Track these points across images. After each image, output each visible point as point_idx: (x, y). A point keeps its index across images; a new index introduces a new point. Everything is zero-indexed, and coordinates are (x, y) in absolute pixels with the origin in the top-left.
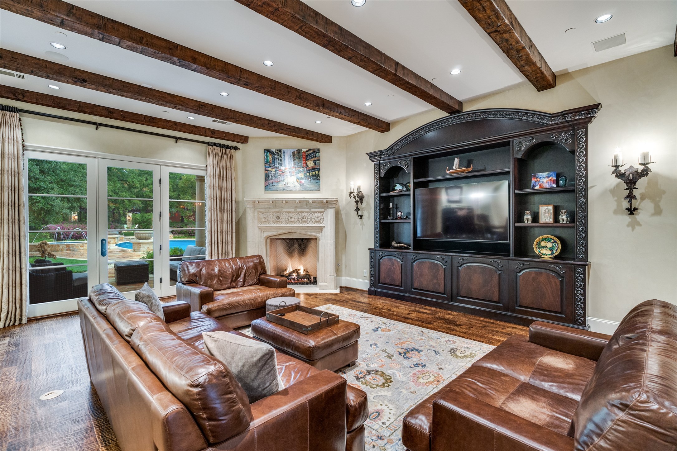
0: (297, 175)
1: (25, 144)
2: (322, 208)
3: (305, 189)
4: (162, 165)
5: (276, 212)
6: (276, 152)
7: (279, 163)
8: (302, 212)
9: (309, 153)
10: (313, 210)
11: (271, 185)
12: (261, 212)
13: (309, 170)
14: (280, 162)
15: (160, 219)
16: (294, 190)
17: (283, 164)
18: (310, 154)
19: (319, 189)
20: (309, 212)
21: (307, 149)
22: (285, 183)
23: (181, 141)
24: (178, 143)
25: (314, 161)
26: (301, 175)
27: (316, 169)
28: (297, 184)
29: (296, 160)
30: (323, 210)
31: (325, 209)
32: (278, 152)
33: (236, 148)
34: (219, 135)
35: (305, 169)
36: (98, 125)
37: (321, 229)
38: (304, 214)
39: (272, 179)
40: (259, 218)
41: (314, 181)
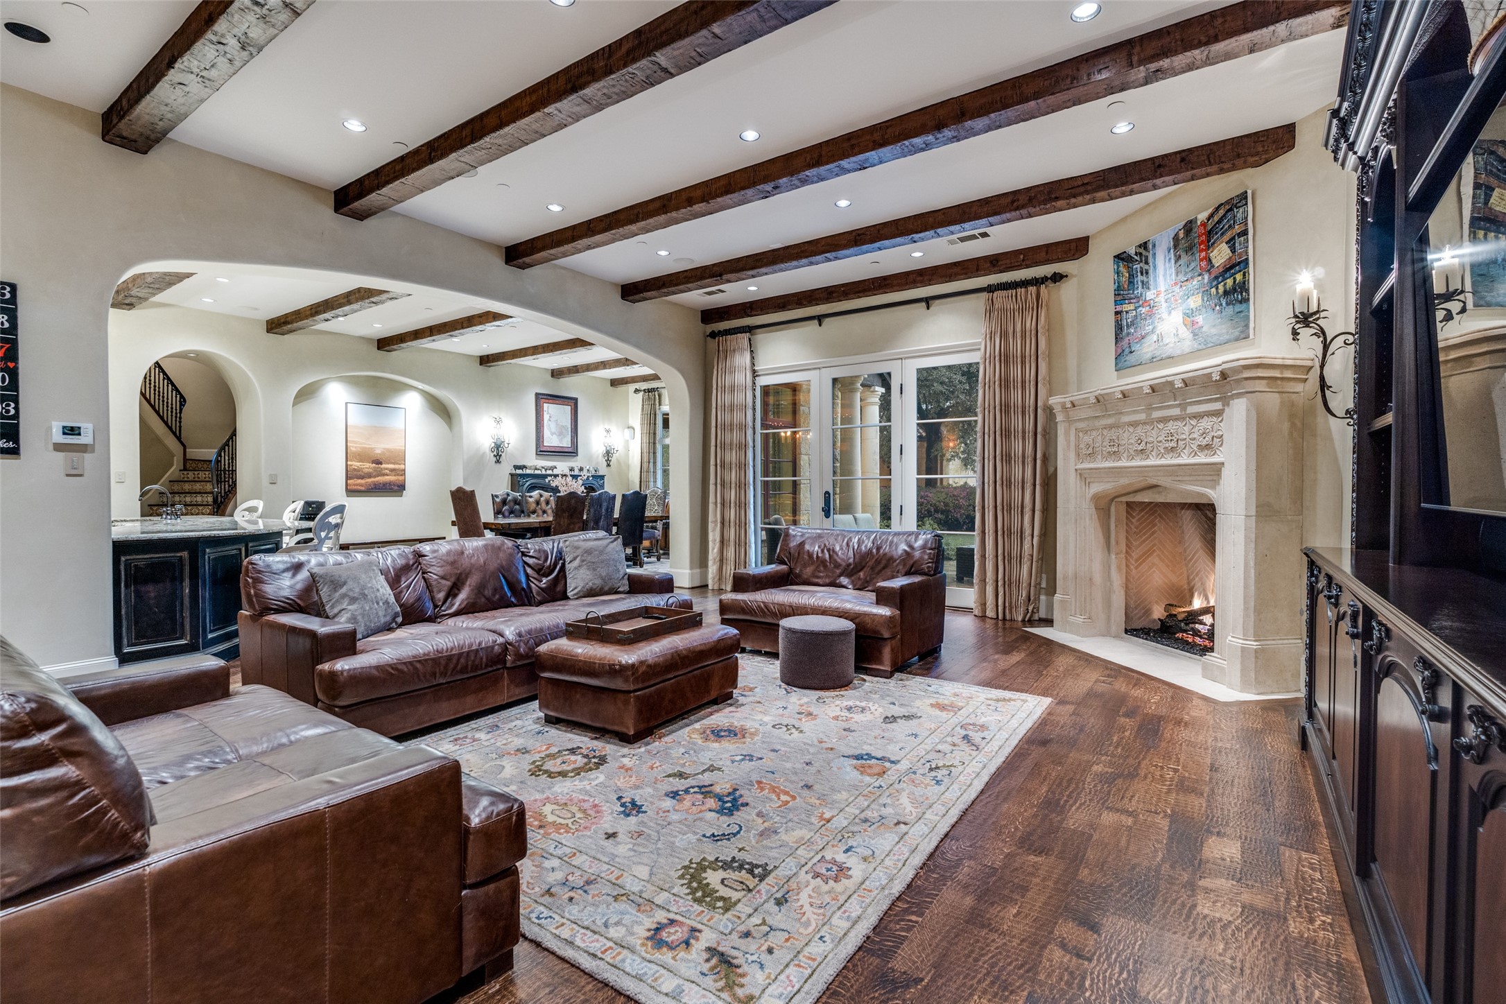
0: (1184, 306)
1: (756, 368)
2: (1216, 400)
3: (1206, 343)
4: (906, 358)
5: (1110, 427)
6: (1136, 254)
7: (1142, 282)
8: (1165, 420)
9: (1216, 218)
10: (1192, 409)
11: (1127, 351)
12: (1081, 430)
13: (1216, 278)
14: (1144, 278)
15: (901, 458)
16: (1178, 352)
17: (1151, 282)
18: (1219, 222)
19: (1244, 336)
20: (1184, 419)
21: (1210, 211)
22: (1155, 338)
23: (937, 302)
24: (931, 309)
25: (1231, 243)
26: (1195, 301)
27: (1238, 265)
28: (1185, 333)
29: (1183, 255)
30: (1217, 406)
31: (1226, 400)
32: (1142, 250)
33: (1057, 278)
34: (1008, 261)
35: (1206, 277)
36: (820, 319)
37: (1215, 471)
38: (1171, 426)
39: (1128, 334)
40: (1077, 447)
41: (1230, 310)
